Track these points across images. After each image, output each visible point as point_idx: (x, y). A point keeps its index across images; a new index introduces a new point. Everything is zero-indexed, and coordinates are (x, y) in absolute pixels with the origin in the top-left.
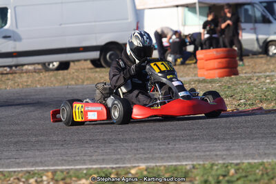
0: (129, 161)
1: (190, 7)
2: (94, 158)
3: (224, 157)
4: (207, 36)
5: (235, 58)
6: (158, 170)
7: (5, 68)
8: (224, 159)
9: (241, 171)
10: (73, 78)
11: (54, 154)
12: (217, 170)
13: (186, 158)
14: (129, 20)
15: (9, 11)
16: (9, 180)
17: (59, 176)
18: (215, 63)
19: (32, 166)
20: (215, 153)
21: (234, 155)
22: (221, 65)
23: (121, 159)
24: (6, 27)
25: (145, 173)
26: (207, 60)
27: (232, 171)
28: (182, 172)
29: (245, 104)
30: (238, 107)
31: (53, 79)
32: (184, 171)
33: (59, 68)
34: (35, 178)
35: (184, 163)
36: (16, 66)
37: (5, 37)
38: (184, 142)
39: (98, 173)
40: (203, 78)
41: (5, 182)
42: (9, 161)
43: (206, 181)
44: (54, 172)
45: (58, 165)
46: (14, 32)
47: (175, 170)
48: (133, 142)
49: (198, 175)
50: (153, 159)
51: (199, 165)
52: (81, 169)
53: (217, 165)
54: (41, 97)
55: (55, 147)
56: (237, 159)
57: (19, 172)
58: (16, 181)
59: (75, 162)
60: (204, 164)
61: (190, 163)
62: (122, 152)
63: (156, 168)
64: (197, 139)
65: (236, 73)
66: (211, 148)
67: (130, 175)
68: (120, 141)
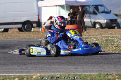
0: (33, 72)
1: (62, 6)
2: (17, 71)
3: (74, 72)
4: (70, 19)
8: (74, 73)
10: (10, 36)
13: (58, 72)
14: (35, 11)
17: (1, 78)
20: (70, 70)
21: (78, 71)
25: (39, 78)
31: (1, 36)
33: (3, 31)
35: (57, 74)
38: (57, 65)
39: (19, 77)
45: (1, 73)
48: (35, 64)
50: (43, 72)
51: (63, 75)
52: (11, 75)
53: (71, 75)
55: (1, 66)
56: (80, 73)
59: (9, 72)
60: (65, 75)
61: (59, 74)
62: (30, 69)
63: (44, 76)
64: (62, 64)
66: (68, 68)
67: (33, 79)
68: (29, 63)
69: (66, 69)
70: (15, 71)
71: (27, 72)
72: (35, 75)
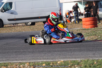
0: (57, 59)
1: (80, 2)
2: (44, 57)
5: (96, 21)
6: (68, 62)
7: (12, 25)
8: (92, 58)
9: (99, 62)
10: (36, 28)
11: (29, 56)
12: (90, 62)
13: (78, 58)
14: (57, 7)
15: (13, 3)
16: (13, 66)
17: (31, 64)
18: (89, 23)
19: (21, 61)
20: (89, 56)
21: (96, 56)
22: (91, 24)
23: (54, 58)
24: (12, 9)
25: (63, 63)
26: (86, 22)
27: (95, 62)
28: (77, 63)
29: (100, 38)
30: (98, 39)
31: (29, 28)
32: (77, 62)
33: (31, 25)
34: (23, 65)
35: (78, 59)
36: (15, 24)
37: (11, 13)
38: (78, 52)
39: (46, 63)
40: (85, 28)
41: (11, 67)
42: (13, 58)
43: (86, 66)
44: (30, 63)
45: (31, 60)
46: (15, 11)
47: (74, 62)
48: (59, 52)
49: (83, 64)
50: (66, 58)
51: (83, 60)
52: (39, 62)
53: (89, 60)
54: (25, 35)
55: (30, 54)
56: (97, 58)
57: (16, 63)
58: (16, 66)
59: (37, 59)
60: (85, 60)
61: (80, 59)
62: (55, 55)
63: (67, 61)
64: (82, 51)
65: (97, 26)
66: (87, 54)
67: (57, 64)
68: (54, 51)
69: (85, 55)
70: (42, 58)
71: (52, 59)
72: (59, 61)
